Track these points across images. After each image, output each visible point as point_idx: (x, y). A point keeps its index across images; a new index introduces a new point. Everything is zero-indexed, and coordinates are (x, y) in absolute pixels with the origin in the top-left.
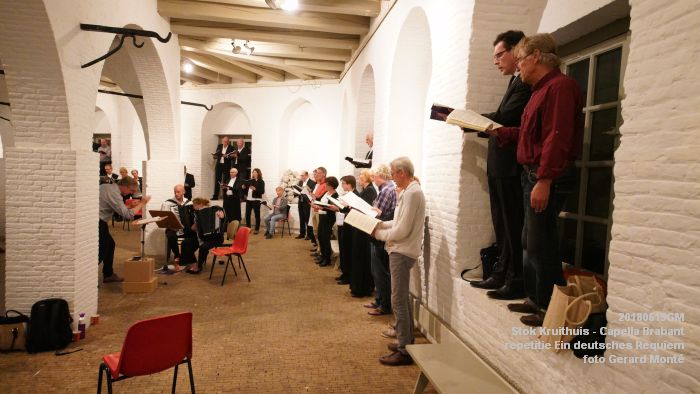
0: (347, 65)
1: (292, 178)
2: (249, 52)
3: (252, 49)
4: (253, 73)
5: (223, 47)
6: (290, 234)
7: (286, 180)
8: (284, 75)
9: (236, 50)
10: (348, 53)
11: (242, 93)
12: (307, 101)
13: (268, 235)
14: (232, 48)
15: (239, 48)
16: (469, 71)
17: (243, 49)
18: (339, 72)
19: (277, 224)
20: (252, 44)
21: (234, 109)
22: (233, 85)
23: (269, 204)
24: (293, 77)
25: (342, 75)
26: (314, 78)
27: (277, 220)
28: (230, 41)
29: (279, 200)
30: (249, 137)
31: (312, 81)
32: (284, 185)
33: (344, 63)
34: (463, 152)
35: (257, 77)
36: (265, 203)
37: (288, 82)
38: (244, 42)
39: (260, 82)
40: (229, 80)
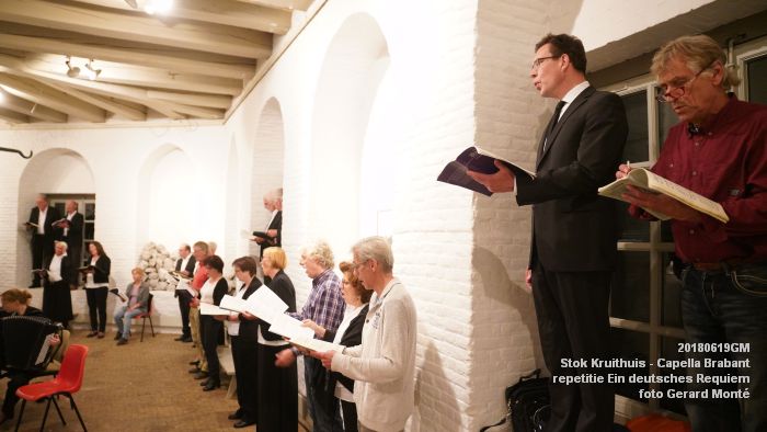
0: (236, 101)
1: (155, 254)
2: (92, 76)
3: (99, 72)
4: (100, 108)
5: (53, 67)
6: (154, 335)
7: (147, 257)
8: (145, 112)
9: (73, 72)
10: (239, 84)
11: (83, 136)
12: (178, 148)
13: (121, 340)
14: (67, 69)
15: (77, 70)
16: (476, 98)
17: (84, 72)
18: (223, 111)
19: (133, 321)
20: (97, 64)
21: (69, 158)
22: (70, 124)
23: (122, 292)
24: (158, 115)
25: (227, 114)
26: (188, 117)
27: (134, 317)
28: (63, 59)
29: (137, 287)
30: (92, 196)
31: (185, 122)
32: (143, 264)
33: (231, 97)
34: (474, 229)
35: (105, 115)
36: (115, 292)
37: (151, 122)
38: (87, 61)
39: (110, 122)
40: (65, 118)
